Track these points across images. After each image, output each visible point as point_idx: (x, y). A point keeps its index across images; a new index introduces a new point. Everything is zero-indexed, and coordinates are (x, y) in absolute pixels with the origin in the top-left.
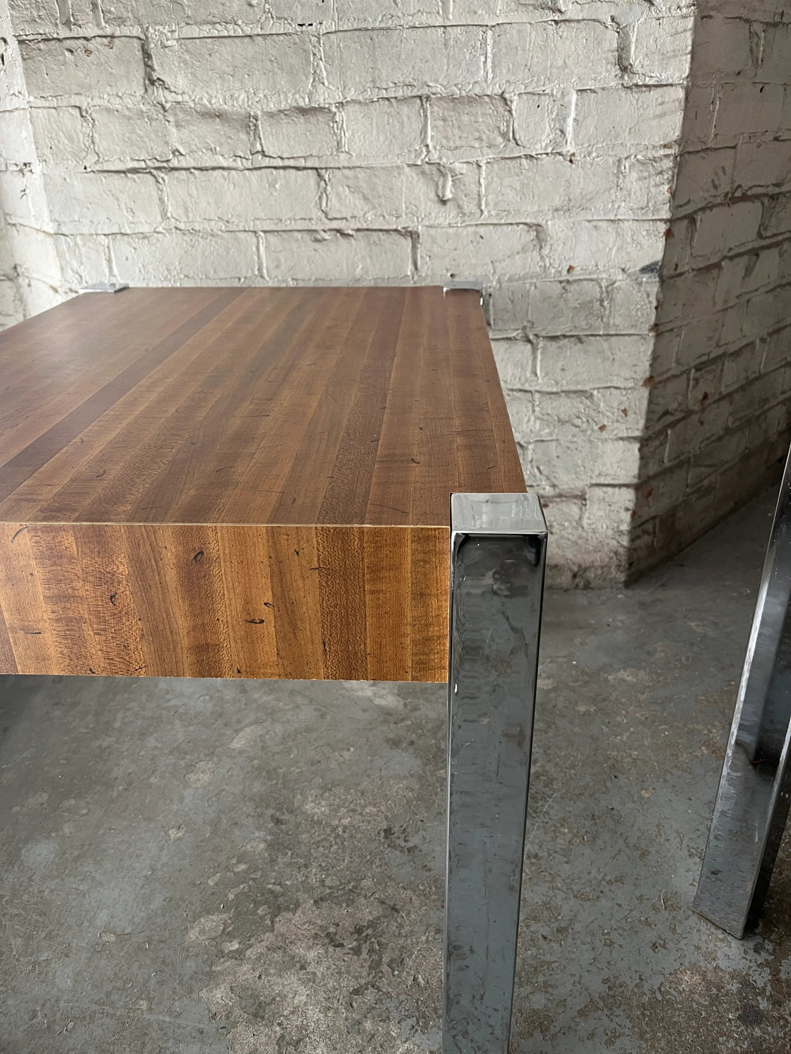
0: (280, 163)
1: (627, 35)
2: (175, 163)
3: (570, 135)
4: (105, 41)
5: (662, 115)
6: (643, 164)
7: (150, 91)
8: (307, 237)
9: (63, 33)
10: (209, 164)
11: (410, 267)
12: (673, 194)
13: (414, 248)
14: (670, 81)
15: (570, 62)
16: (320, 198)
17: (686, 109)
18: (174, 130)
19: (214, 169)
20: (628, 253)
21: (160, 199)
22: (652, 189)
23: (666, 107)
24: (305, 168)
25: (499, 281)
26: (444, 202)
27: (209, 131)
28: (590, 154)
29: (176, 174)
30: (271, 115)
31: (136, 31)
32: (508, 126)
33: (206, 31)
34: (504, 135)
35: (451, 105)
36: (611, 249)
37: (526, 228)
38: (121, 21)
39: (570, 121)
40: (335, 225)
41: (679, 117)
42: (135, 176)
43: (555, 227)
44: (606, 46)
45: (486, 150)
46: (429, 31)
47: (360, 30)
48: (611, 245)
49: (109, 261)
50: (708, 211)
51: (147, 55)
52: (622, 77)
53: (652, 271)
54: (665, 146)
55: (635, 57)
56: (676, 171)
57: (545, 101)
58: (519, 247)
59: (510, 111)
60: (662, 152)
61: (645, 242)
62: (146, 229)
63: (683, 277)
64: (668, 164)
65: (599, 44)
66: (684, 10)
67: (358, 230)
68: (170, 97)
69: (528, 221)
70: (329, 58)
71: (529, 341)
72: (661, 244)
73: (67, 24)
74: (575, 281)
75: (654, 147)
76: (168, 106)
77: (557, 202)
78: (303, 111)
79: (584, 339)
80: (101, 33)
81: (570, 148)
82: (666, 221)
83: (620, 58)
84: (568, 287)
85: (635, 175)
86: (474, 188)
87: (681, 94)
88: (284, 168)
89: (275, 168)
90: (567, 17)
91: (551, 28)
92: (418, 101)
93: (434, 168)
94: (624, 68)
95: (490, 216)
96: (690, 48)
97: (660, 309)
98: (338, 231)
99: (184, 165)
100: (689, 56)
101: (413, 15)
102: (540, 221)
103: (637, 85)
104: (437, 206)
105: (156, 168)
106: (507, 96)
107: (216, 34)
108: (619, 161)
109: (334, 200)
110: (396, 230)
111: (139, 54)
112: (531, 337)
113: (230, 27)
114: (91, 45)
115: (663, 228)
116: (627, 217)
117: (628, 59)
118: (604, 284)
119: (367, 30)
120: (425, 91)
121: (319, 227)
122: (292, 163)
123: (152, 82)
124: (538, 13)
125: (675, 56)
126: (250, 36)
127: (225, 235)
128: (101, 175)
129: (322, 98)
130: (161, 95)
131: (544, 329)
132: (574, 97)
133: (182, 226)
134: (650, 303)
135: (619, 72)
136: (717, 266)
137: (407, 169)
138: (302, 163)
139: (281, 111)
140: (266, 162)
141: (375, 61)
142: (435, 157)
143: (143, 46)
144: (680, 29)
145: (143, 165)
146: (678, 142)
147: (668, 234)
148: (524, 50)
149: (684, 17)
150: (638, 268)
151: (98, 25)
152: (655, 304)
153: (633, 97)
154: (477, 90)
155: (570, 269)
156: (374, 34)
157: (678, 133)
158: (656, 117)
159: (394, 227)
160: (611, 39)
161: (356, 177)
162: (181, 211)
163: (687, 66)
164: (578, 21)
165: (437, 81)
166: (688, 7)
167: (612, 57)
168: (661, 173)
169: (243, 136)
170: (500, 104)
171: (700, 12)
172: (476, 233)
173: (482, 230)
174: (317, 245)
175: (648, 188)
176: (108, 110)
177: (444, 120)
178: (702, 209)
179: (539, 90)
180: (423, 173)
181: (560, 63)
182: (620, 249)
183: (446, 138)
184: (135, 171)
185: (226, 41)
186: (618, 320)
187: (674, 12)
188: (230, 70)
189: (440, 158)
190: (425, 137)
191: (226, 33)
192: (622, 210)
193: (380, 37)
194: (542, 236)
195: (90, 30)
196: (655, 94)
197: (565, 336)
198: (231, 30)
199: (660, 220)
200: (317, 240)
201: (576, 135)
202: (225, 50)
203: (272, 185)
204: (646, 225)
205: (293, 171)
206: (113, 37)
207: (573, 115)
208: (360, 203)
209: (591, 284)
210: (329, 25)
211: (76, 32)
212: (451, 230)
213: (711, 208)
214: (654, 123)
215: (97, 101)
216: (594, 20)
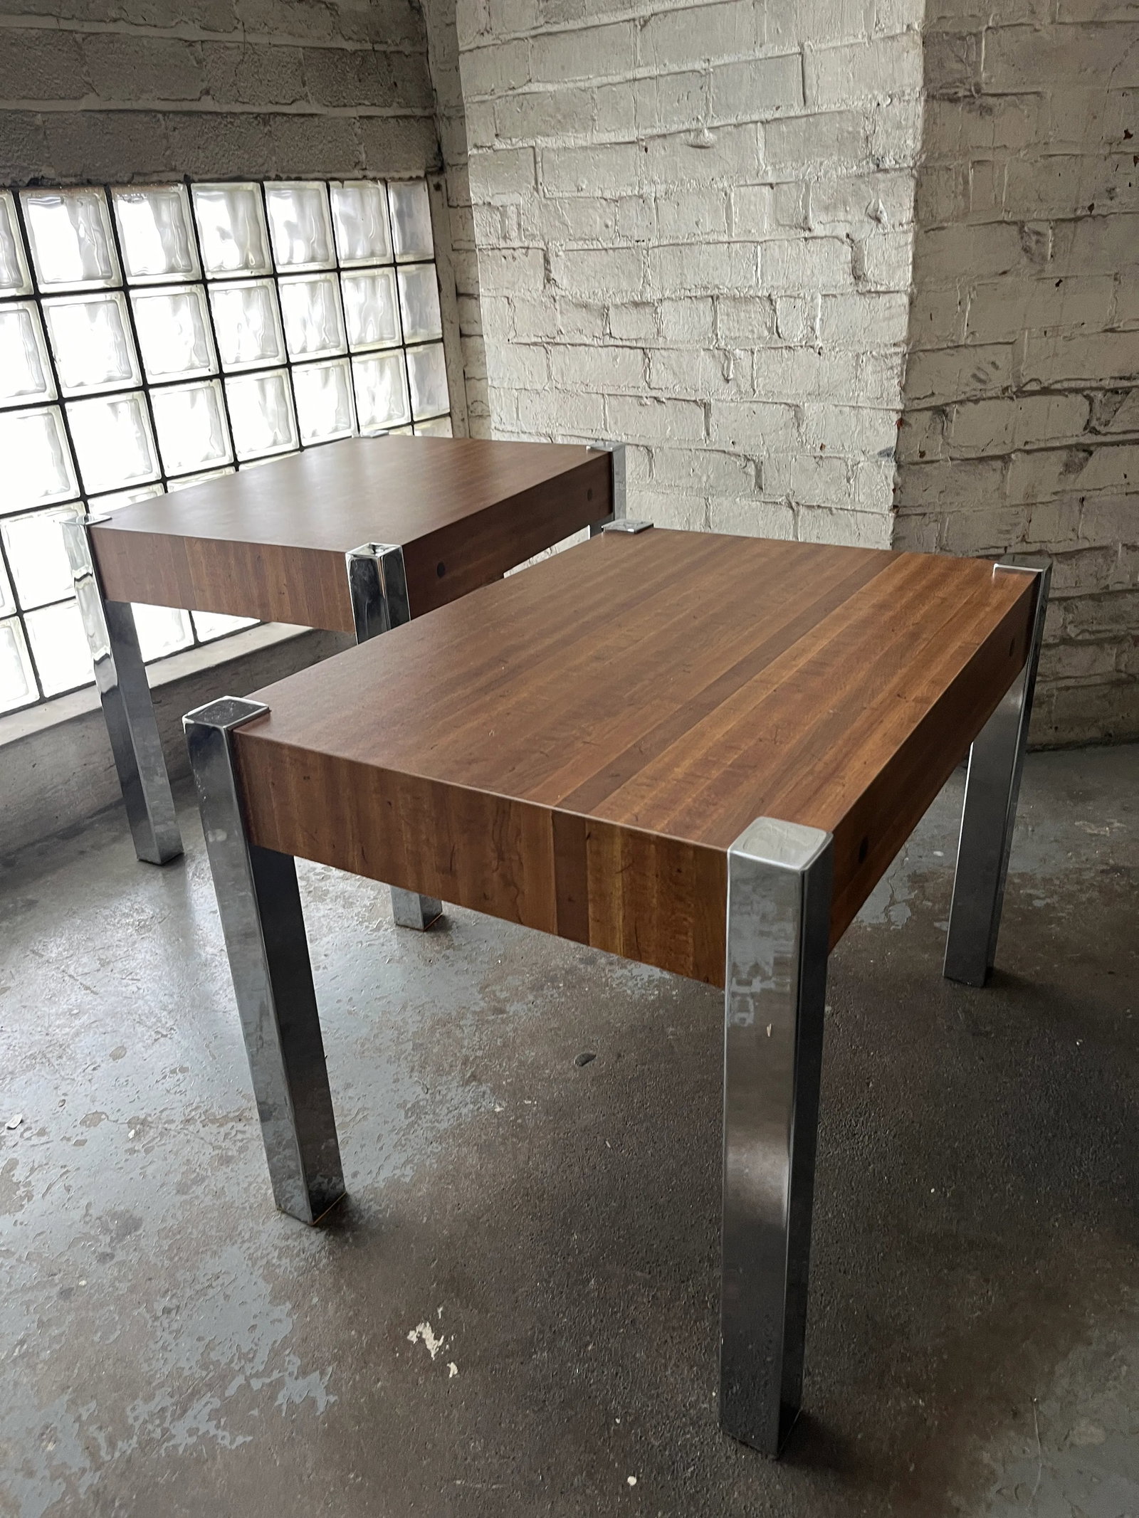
0: (620, 343)
1: (860, 249)
2: (558, 340)
3: (818, 333)
4: (524, 251)
5: (890, 318)
6: (876, 359)
7: (547, 286)
8: (635, 401)
9: (502, 244)
10: (578, 341)
11: (704, 433)
12: (903, 389)
13: (707, 416)
14: (897, 288)
15: (816, 272)
16: (645, 371)
17: (911, 312)
18: (559, 316)
19: (580, 345)
20: (867, 437)
21: (548, 365)
22: (885, 382)
23: (893, 311)
24: (636, 348)
25: (768, 450)
26: (727, 381)
27: (579, 317)
28: (834, 348)
29: (558, 347)
30: (616, 306)
31: (542, 245)
32: (772, 322)
33: (581, 245)
34: (770, 330)
35: (733, 303)
36: (853, 433)
37: (787, 408)
38: (533, 237)
39: (818, 320)
40: (654, 393)
41: (905, 319)
42: (535, 348)
43: (811, 409)
44: (842, 258)
45: (757, 341)
46: (718, 246)
47: (674, 245)
48: (853, 429)
49: (517, 409)
50: (971, 405)
51: (547, 261)
52: (857, 284)
53: (888, 455)
54: (895, 345)
55: (869, 269)
56: (905, 367)
57: (799, 303)
58: (781, 423)
59: (775, 311)
60: (893, 350)
61: (882, 430)
62: (539, 387)
63: (935, 465)
64: (897, 361)
65: (837, 257)
66: (905, 227)
67: (669, 399)
68: (559, 292)
69: (789, 401)
70: (653, 267)
71: (792, 508)
72: (894, 431)
73: (505, 238)
74: (827, 457)
75: (886, 345)
76: (557, 298)
77: (810, 388)
78: (636, 304)
79: (834, 511)
80: (522, 245)
81: (819, 343)
82: (897, 412)
83: (854, 269)
84: (820, 463)
85: (870, 369)
86: (748, 370)
87: (905, 300)
88: (623, 347)
89: (617, 346)
90: (815, 234)
91: (802, 244)
92: (710, 299)
93: (721, 353)
94: (858, 276)
95: (760, 394)
96: (911, 260)
97: (898, 492)
98: (655, 398)
99: (563, 341)
100: (911, 267)
101: (708, 234)
102: (797, 402)
103: (869, 292)
104: (722, 383)
105: (548, 343)
106: (773, 297)
107: (586, 247)
108: (858, 356)
109: (654, 376)
110: (695, 401)
111: (542, 261)
112: (794, 504)
113: (594, 242)
114: (516, 254)
115: (895, 417)
116: (866, 405)
117: (862, 269)
118: (850, 463)
119: (678, 245)
120: (716, 292)
121: (644, 395)
122: (628, 343)
123: (549, 281)
124: (792, 232)
125: (899, 266)
126: (606, 250)
127: (585, 395)
128: (516, 346)
129: (648, 296)
130: (554, 291)
131: (803, 498)
132: (819, 300)
133: (559, 386)
134: (888, 485)
135: (853, 280)
136: (1005, 459)
137: (702, 353)
138: (634, 344)
139: (622, 304)
140: (612, 342)
141: (682, 268)
142: (722, 344)
143: (545, 255)
144: (902, 243)
145: (540, 340)
146: (907, 341)
147: (901, 423)
148: (783, 262)
149: (905, 232)
150: (876, 452)
151: (521, 239)
152: (892, 487)
153: (866, 301)
154: (751, 292)
155: (822, 447)
156: (682, 248)
157: (904, 334)
158: (885, 319)
159: (693, 399)
160: (846, 252)
161: (669, 357)
162: (559, 376)
163: (910, 275)
164: (822, 238)
165: (723, 284)
166: (908, 223)
167: (848, 268)
168: (892, 368)
169: (599, 322)
170: (767, 304)
171: (922, 226)
172: (750, 409)
173: (754, 406)
174: (641, 408)
175: (882, 380)
176: (523, 300)
177: (728, 315)
178: (961, 402)
179: (795, 294)
180: (714, 356)
181: (809, 272)
182: (861, 432)
183: (729, 329)
184: (535, 344)
185: (591, 252)
186: (862, 498)
187: (897, 229)
188: (593, 274)
189: (726, 345)
190: (716, 328)
191: (591, 247)
192: (861, 399)
193: (686, 250)
194: (799, 415)
195: (516, 244)
196: (884, 299)
197: (819, 506)
198: (596, 245)
199: (893, 410)
200: (641, 404)
201: (822, 332)
202: (593, 258)
203: (615, 359)
204: (881, 414)
205: (628, 350)
206: (528, 248)
207: (819, 316)
208: (671, 377)
209: (839, 462)
210: (654, 242)
211: (510, 244)
212: (732, 405)
213: (976, 401)
214: (884, 324)
215: (517, 294)
216: (834, 237)
